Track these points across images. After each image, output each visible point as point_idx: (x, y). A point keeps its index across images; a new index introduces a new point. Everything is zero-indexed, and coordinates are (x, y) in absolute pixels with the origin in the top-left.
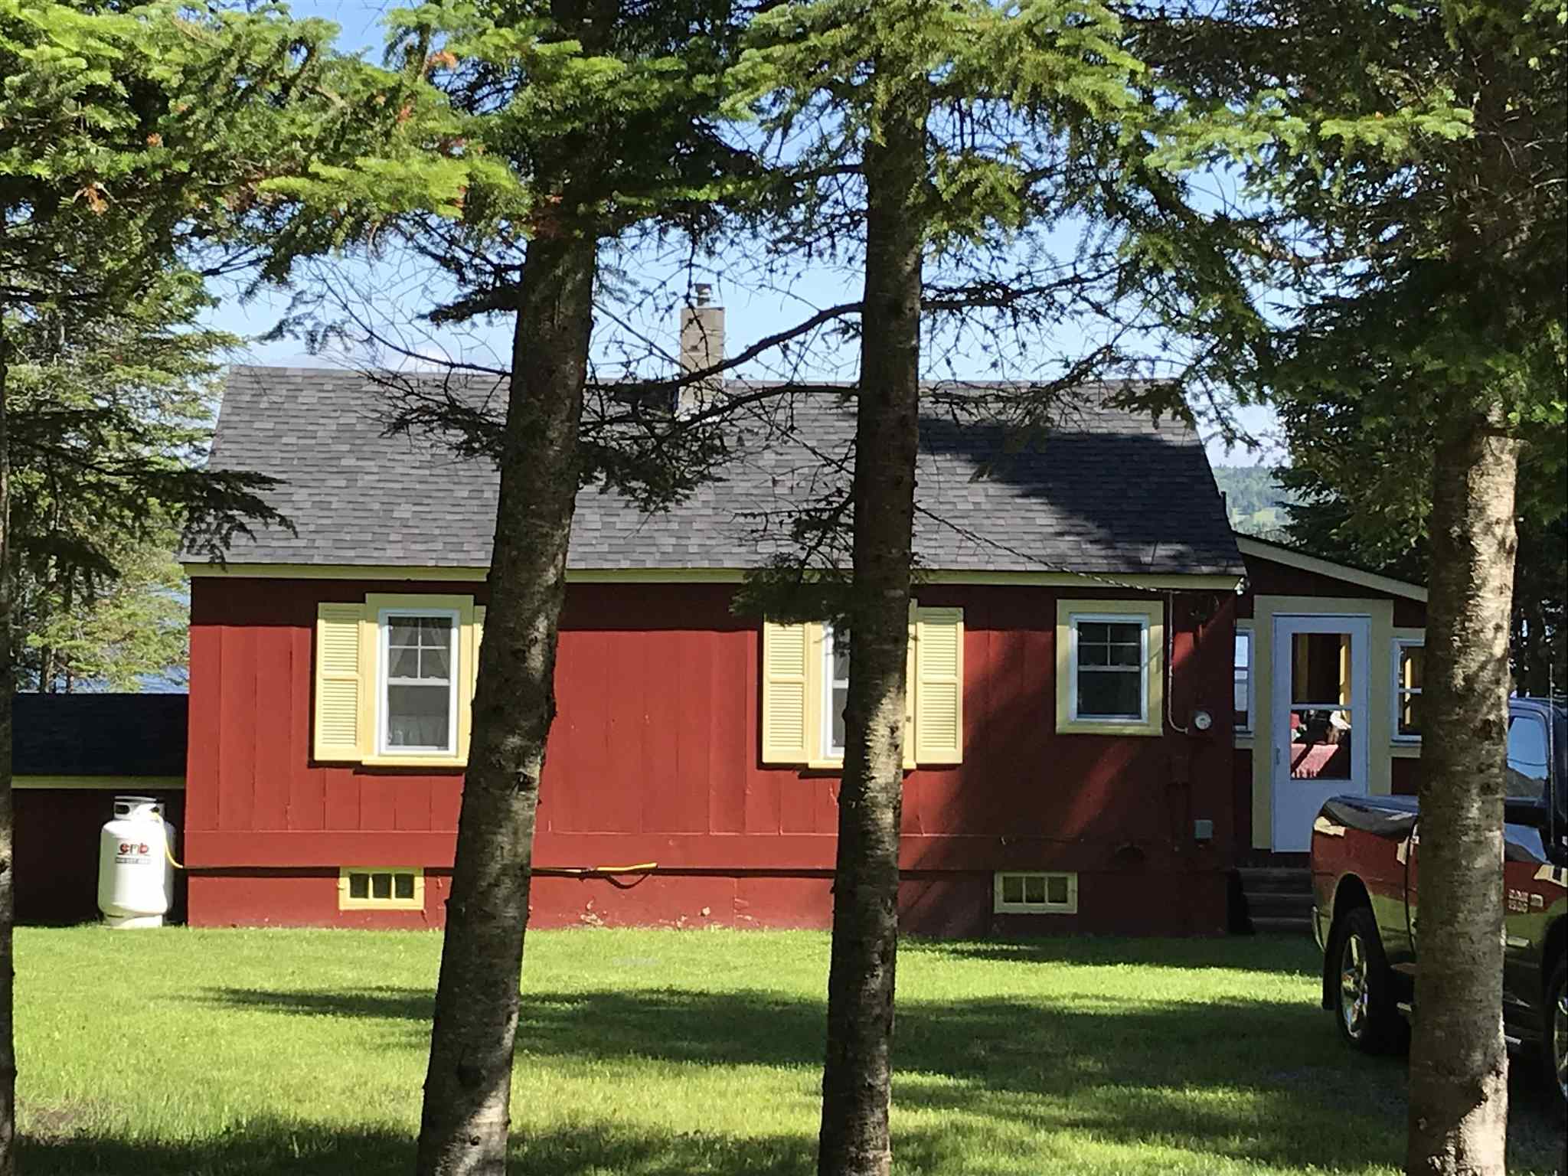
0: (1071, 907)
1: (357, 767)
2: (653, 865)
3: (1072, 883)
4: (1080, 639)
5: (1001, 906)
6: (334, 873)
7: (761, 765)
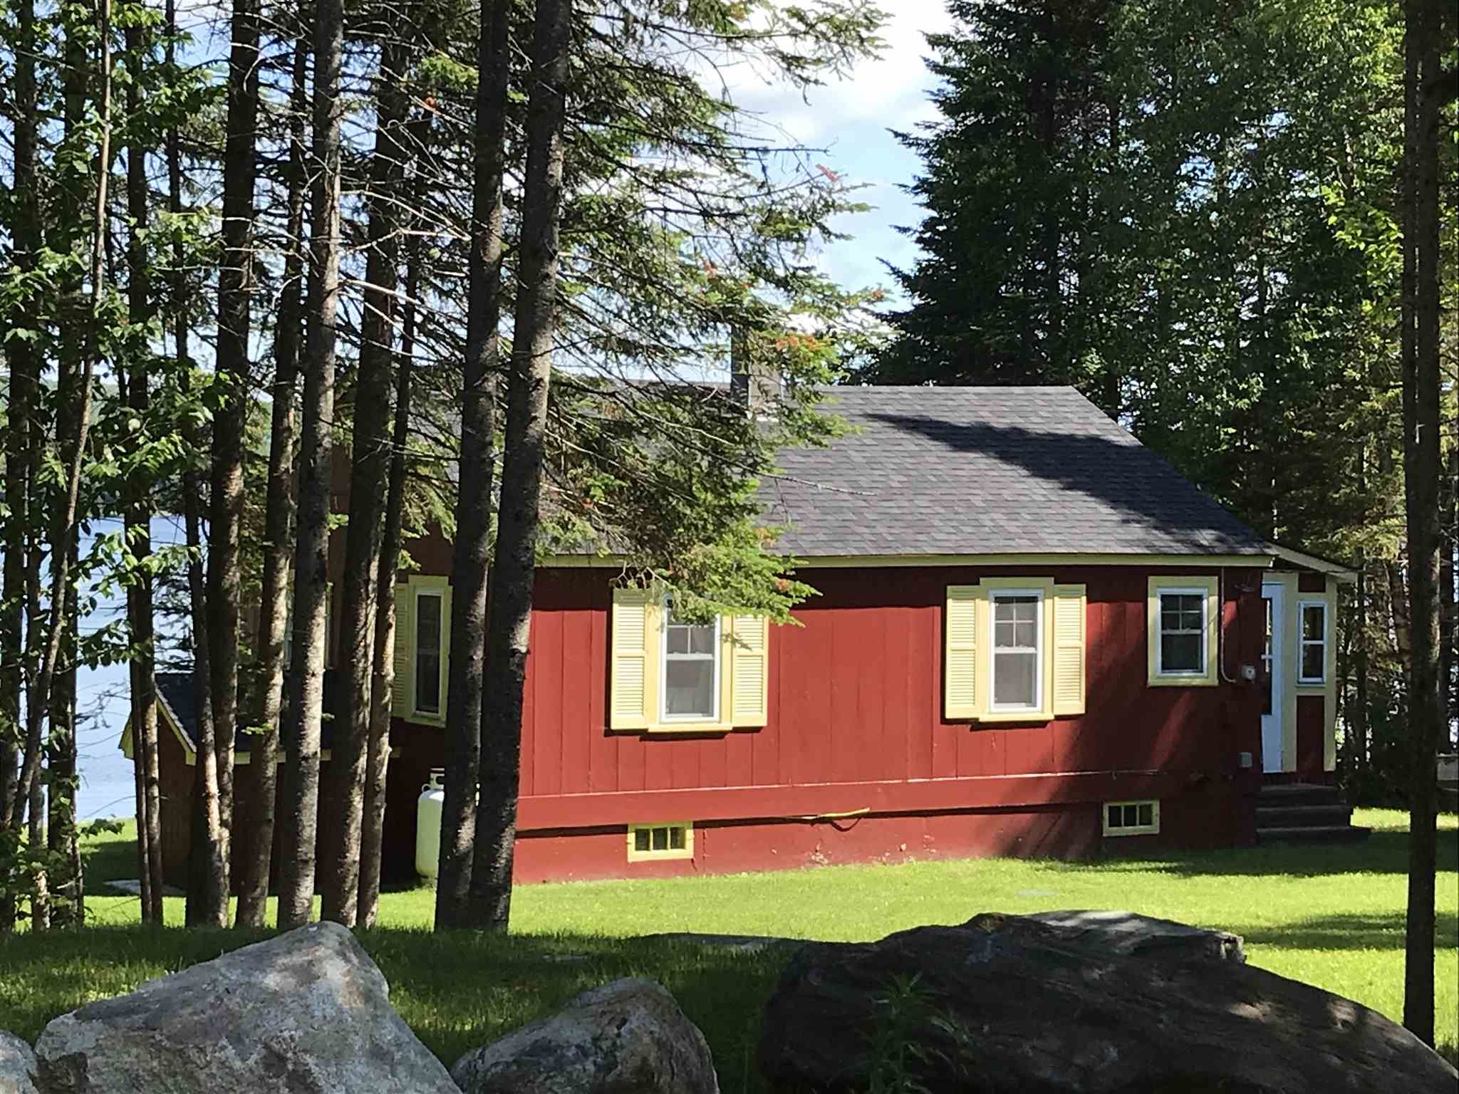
0: (1154, 828)
1: (644, 735)
2: (866, 810)
3: (1156, 809)
4: (1163, 608)
5: (1109, 831)
6: (623, 829)
7: (945, 721)
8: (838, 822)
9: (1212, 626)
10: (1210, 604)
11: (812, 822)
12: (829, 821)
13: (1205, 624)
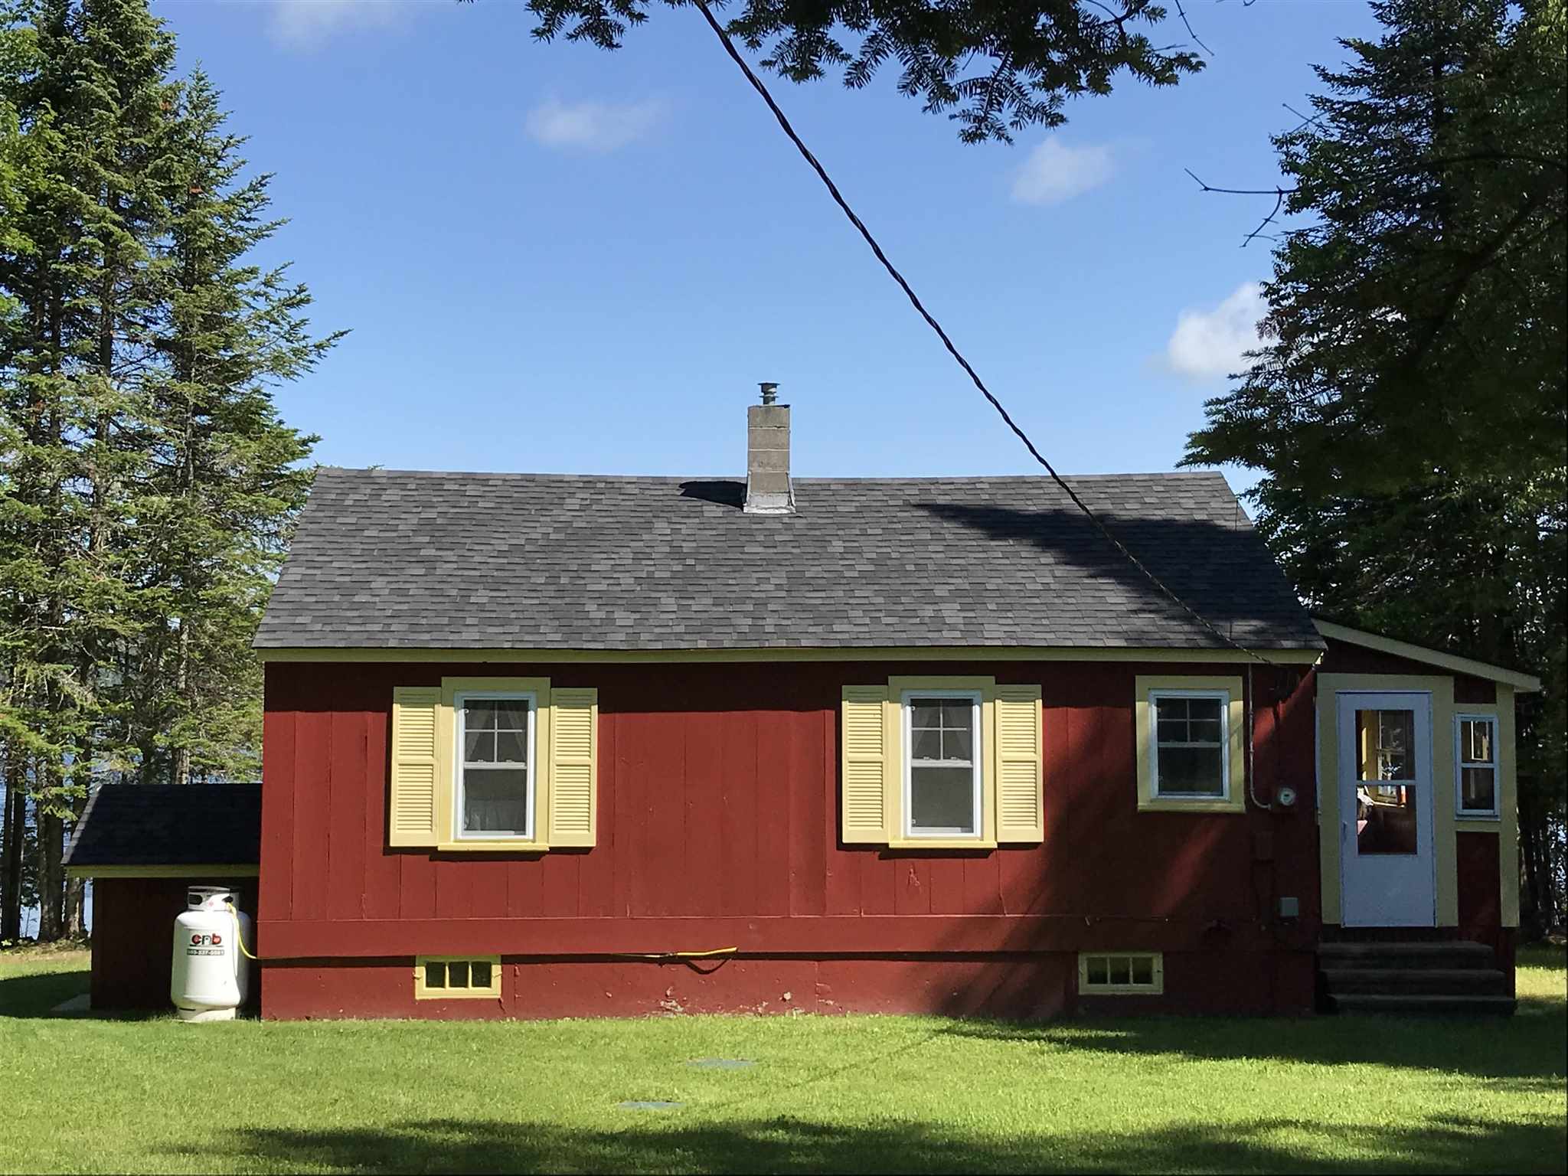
0: (1155, 987)
1: (432, 853)
2: (734, 949)
3: (1157, 964)
4: (1159, 715)
5: (1085, 988)
6: (410, 962)
7: (842, 846)
8: (694, 962)
9: (1235, 738)
10: (1233, 710)
11: (661, 962)
12: (684, 960)
13: (1225, 736)
